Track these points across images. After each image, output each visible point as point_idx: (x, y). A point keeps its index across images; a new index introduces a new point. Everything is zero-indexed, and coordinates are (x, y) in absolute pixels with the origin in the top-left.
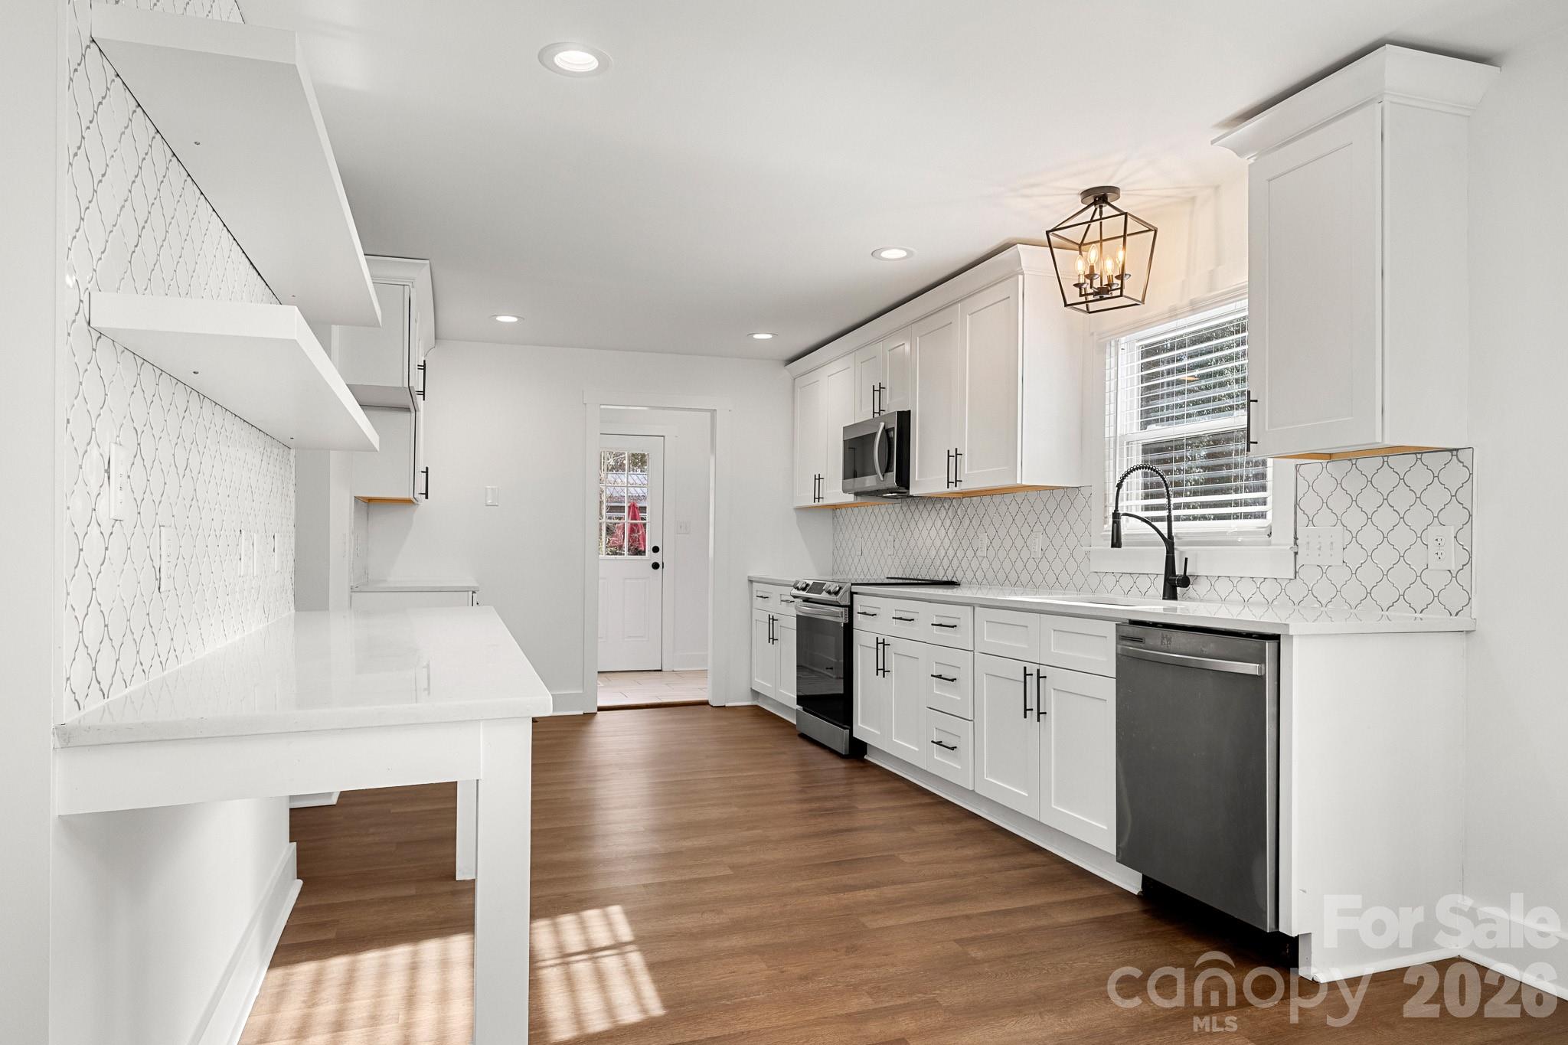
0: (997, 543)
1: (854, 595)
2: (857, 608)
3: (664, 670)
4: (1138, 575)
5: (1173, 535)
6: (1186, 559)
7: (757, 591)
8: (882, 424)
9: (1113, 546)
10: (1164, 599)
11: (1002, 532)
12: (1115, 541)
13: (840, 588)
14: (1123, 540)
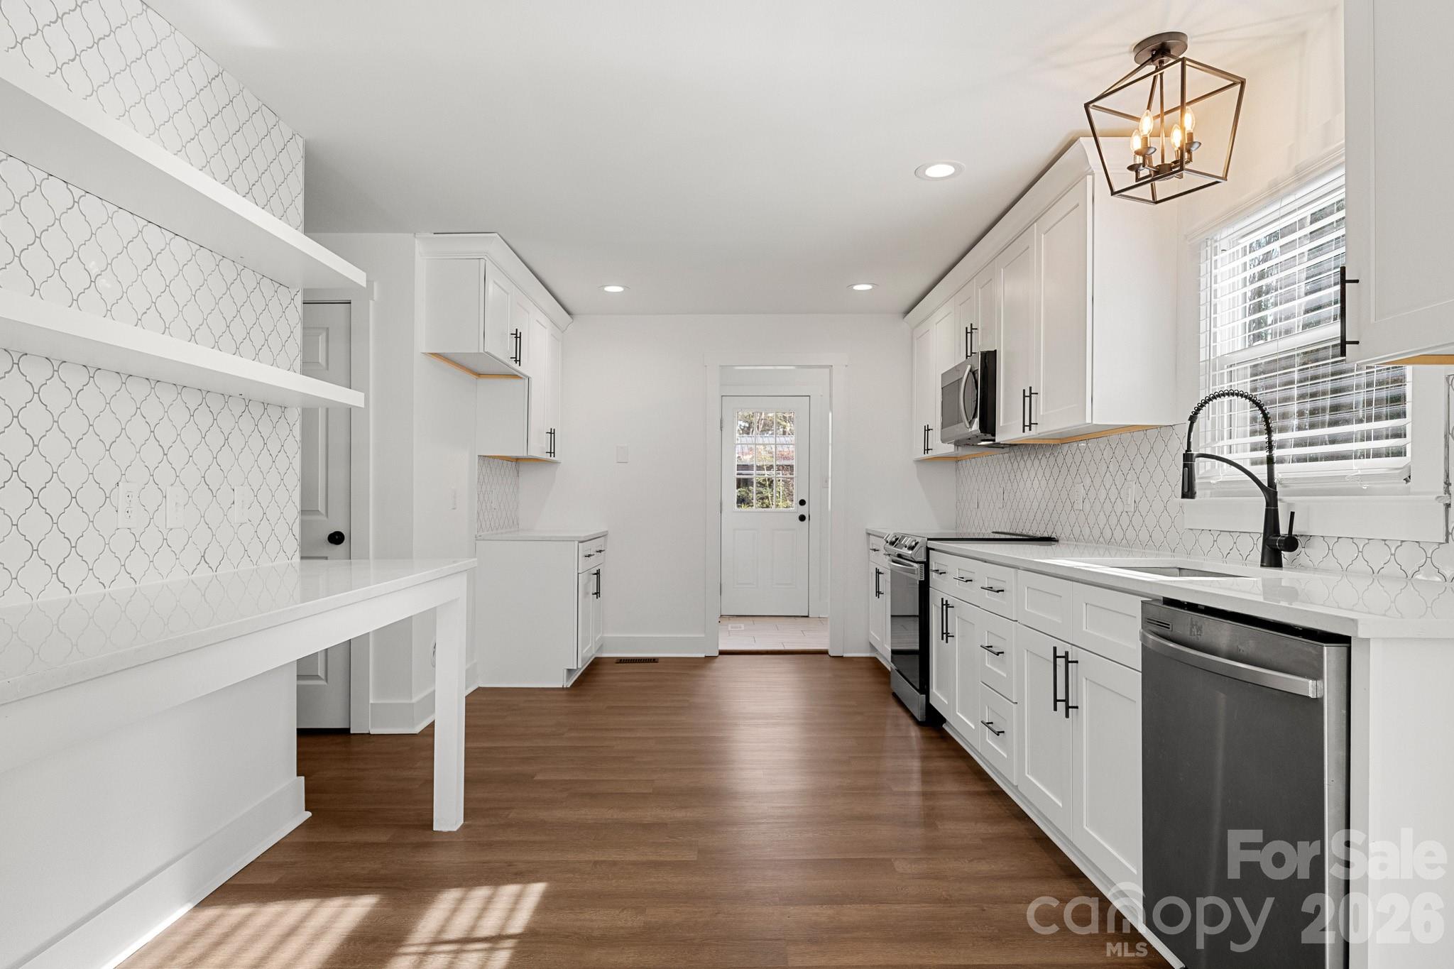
0: (1092, 494)
1: (930, 551)
2: (933, 566)
3: (810, 616)
4: (1238, 534)
5: (1275, 481)
6: (1292, 514)
7: (872, 544)
8: (969, 367)
9: (1183, 496)
10: (1262, 566)
11: (1098, 481)
12: (1186, 490)
13: (916, 544)
14: (1197, 489)
